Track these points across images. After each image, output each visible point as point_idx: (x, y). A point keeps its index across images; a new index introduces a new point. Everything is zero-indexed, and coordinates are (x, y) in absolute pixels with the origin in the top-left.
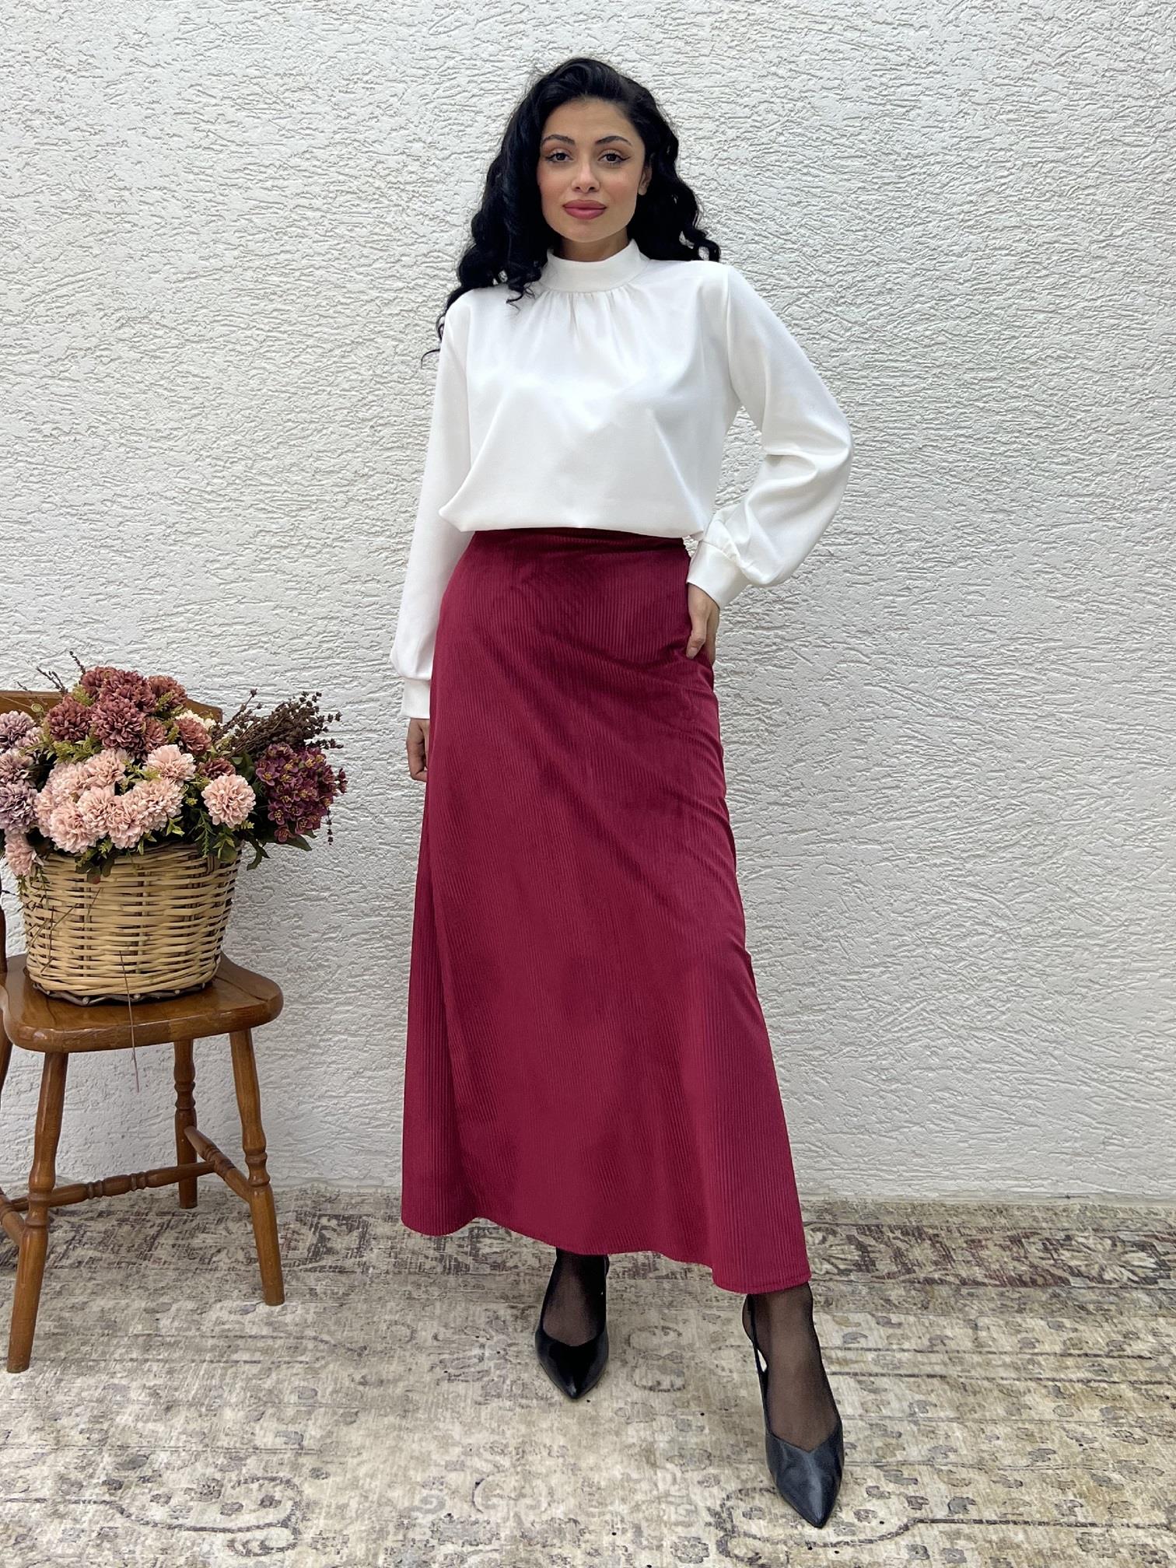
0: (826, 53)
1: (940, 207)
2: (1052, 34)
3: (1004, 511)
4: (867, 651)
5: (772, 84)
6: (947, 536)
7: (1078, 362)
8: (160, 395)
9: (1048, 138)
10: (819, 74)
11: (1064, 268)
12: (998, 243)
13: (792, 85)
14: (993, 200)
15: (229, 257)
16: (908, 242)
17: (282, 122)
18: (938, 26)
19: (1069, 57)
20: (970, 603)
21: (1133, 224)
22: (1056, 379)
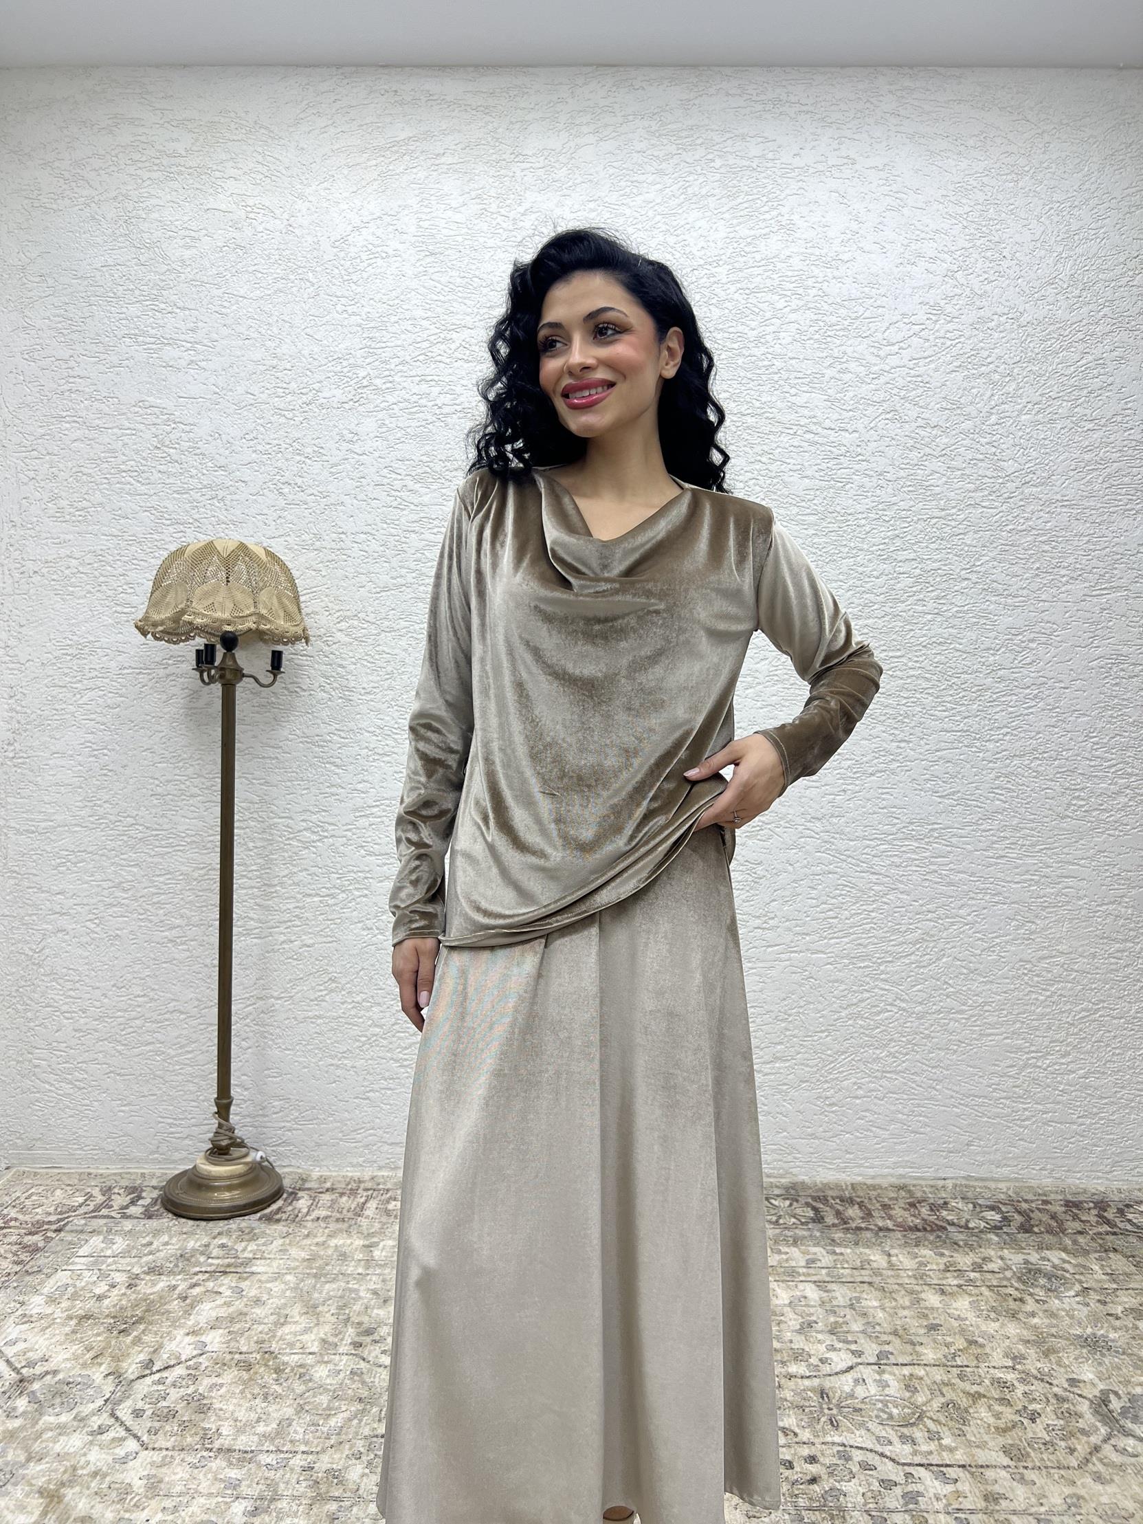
0: (792, 448)
1: (866, 547)
2: (936, 437)
3: (905, 741)
4: (818, 830)
5: (758, 467)
6: (869, 757)
7: (952, 646)
8: (365, 666)
9: (934, 503)
10: (788, 461)
11: (944, 585)
12: (902, 570)
13: (771, 468)
14: (898, 542)
15: (410, 580)
16: (845, 569)
17: (443, 491)
18: (864, 431)
19: (947, 451)
20: (884, 800)
21: (988, 558)
22: (938, 657)
